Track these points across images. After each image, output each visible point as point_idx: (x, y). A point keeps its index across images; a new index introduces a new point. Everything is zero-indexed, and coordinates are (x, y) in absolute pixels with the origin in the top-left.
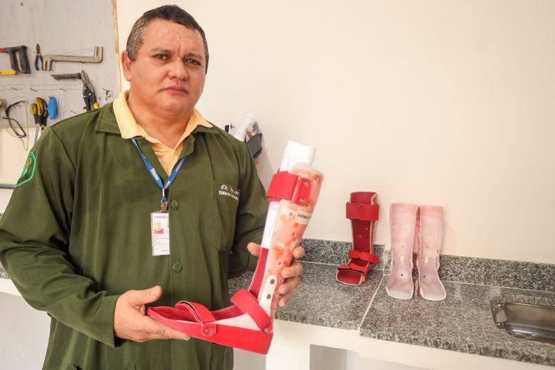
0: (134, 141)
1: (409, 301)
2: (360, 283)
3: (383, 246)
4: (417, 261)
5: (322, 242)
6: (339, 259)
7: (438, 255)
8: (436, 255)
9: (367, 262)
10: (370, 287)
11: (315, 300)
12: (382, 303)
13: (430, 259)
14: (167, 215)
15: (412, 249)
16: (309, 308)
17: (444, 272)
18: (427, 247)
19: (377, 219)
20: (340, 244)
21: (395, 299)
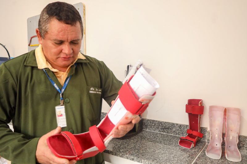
0: (44, 70)
1: (218, 160)
2: (191, 148)
3: (206, 128)
4: (225, 138)
5: (174, 124)
6: (182, 133)
7: (237, 135)
8: (236, 136)
9: (196, 136)
10: (196, 150)
11: (164, 155)
12: (202, 160)
13: (233, 137)
14: (63, 107)
15: (222, 131)
16: (159, 159)
17: (242, 145)
18: (231, 131)
19: (202, 114)
20: (183, 126)
21: (210, 158)
